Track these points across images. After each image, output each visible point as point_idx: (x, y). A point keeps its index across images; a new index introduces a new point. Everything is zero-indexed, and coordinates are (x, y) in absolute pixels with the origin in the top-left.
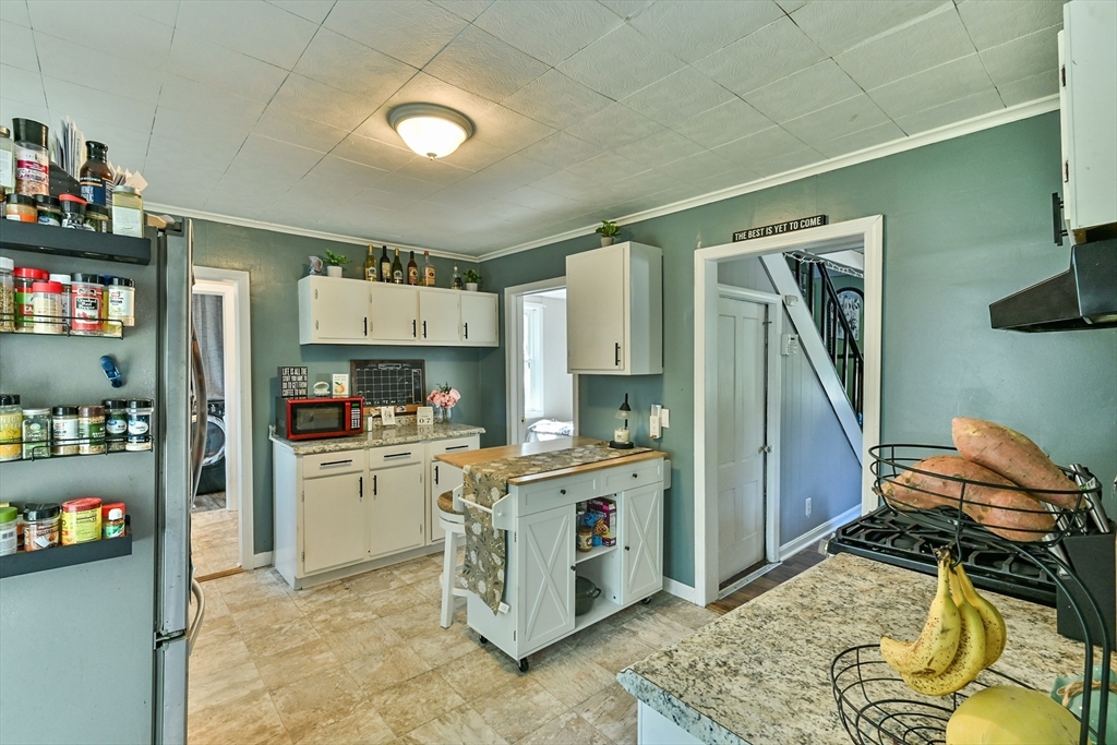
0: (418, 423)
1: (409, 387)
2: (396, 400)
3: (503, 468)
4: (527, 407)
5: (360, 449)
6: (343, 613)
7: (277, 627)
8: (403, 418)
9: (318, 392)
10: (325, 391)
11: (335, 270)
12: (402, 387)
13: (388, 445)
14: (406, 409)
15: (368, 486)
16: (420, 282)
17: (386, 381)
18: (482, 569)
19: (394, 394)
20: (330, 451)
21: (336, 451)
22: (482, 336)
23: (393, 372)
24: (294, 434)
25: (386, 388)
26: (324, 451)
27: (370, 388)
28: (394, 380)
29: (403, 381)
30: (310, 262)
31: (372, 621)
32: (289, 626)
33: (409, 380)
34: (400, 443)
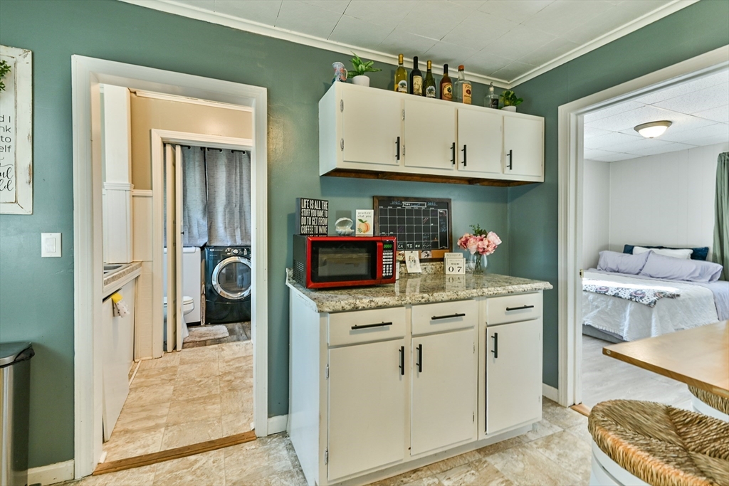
0: (447, 272)
1: (435, 229)
2: (421, 244)
5: (402, 306)
8: (429, 266)
9: (341, 230)
10: (347, 229)
11: (363, 79)
12: (427, 229)
13: (437, 302)
14: (431, 254)
15: (411, 359)
17: (410, 221)
19: (419, 237)
20: (364, 309)
21: (371, 309)
22: (527, 169)
23: (418, 212)
24: (316, 281)
25: (410, 229)
26: (356, 309)
27: (393, 229)
28: (418, 221)
29: (428, 222)
30: (335, 70)
33: (435, 221)
34: (451, 300)
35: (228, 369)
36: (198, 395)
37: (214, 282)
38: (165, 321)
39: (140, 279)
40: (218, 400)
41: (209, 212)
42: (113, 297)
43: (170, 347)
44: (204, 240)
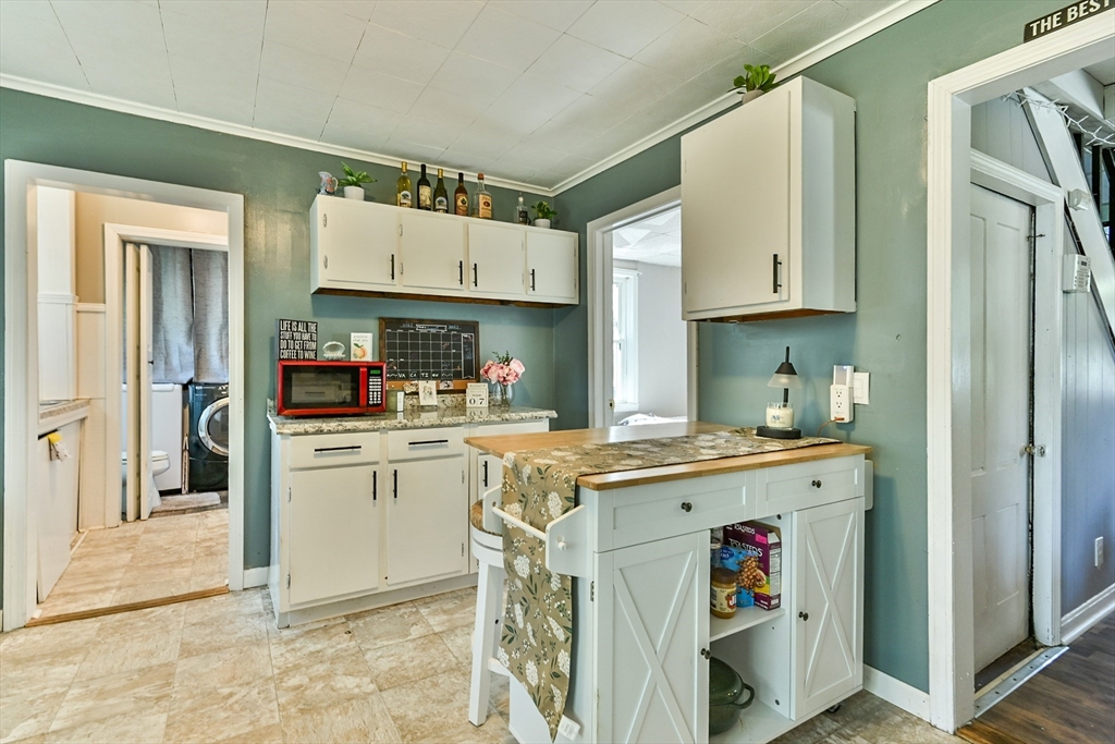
0: (468, 404)
1: (457, 356)
2: (439, 373)
3: (573, 458)
4: (617, 399)
5: (374, 430)
6: (329, 676)
7: (226, 691)
8: (448, 398)
9: (329, 355)
10: (339, 354)
11: (354, 192)
12: (447, 356)
13: (416, 428)
14: (452, 385)
15: (385, 485)
16: (471, 212)
17: (425, 346)
18: (532, 640)
19: (436, 365)
20: (329, 432)
21: (338, 432)
22: (555, 288)
23: (436, 336)
24: (289, 407)
25: (426, 356)
26: (320, 432)
27: (404, 355)
28: (436, 347)
29: (448, 348)
30: (321, 179)
31: (365, 696)
32: (244, 691)
33: (457, 347)
34: (432, 426)
35: (209, 536)
36: (165, 560)
37: (202, 434)
38: (124, 484)
39: (87, 422)
40: (190, 564)
41: (197, 335)
42: (50, 436)
43: (131, 515)
44: (191, 374)
